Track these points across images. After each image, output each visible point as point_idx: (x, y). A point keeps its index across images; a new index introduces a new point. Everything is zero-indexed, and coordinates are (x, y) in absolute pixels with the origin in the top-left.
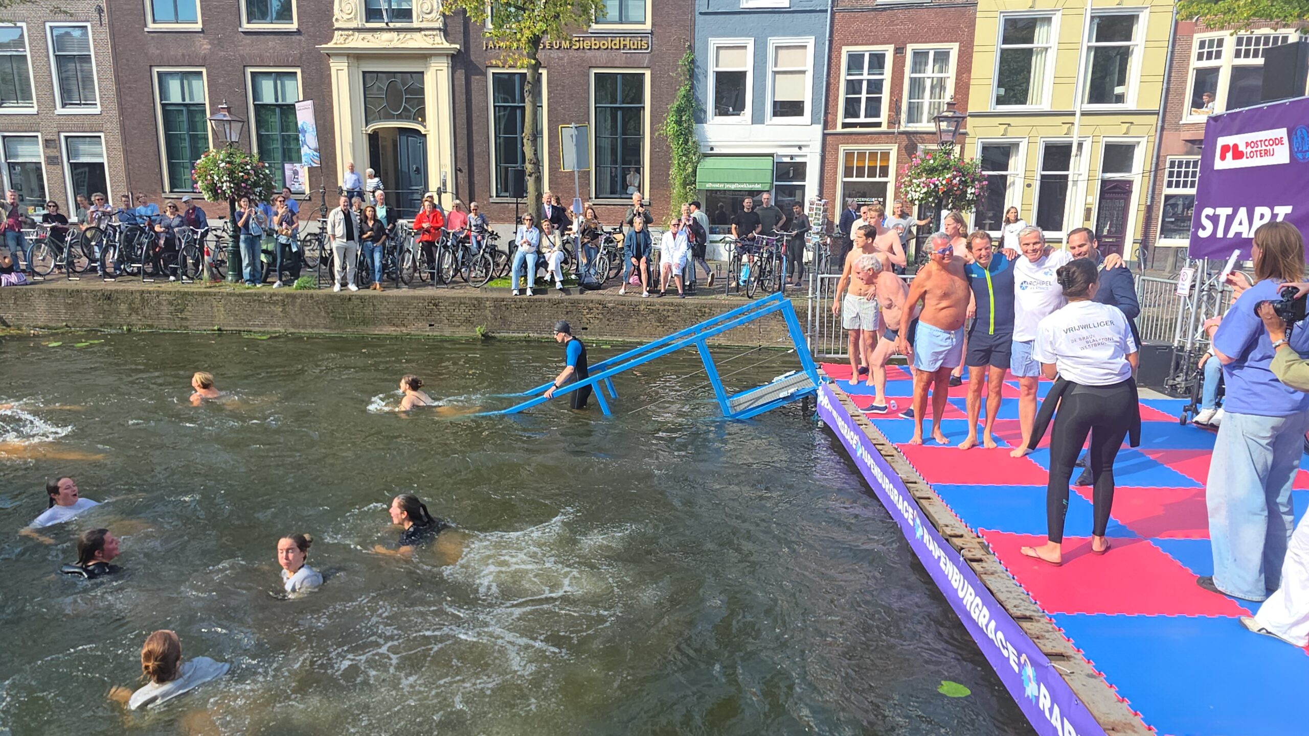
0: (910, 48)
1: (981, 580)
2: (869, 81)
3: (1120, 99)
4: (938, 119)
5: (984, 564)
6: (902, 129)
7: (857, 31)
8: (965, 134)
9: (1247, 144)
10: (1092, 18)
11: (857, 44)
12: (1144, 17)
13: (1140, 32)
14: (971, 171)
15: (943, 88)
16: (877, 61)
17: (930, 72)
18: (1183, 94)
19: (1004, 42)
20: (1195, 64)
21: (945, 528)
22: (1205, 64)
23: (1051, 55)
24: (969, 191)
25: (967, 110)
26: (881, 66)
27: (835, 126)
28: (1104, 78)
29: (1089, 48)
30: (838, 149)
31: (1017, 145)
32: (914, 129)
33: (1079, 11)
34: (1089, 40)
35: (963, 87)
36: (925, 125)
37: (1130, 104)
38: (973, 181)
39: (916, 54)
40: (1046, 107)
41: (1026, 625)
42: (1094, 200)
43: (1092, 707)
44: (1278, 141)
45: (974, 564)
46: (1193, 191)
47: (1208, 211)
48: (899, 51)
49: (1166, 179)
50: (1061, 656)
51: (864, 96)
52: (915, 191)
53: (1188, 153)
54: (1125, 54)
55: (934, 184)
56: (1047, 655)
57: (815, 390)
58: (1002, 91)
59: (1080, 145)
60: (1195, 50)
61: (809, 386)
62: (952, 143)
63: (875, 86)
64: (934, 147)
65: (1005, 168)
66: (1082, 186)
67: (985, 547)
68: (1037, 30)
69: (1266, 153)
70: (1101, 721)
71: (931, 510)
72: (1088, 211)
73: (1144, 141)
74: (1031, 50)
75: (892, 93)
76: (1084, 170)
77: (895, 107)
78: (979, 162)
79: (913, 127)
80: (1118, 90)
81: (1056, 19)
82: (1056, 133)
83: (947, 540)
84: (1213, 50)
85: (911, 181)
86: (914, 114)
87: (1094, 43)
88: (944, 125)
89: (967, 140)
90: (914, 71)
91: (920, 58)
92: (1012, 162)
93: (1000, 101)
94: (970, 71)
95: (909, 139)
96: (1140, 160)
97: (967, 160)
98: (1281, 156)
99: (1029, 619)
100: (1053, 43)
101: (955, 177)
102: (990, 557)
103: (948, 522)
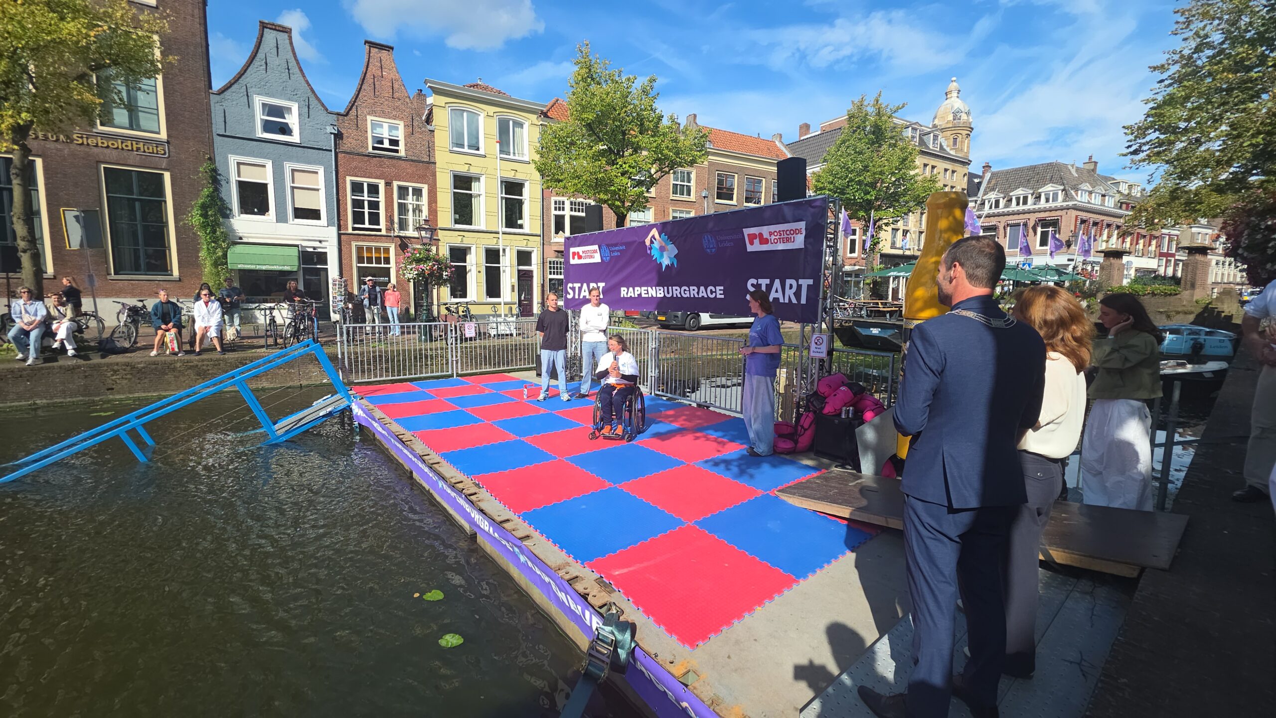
0: (395, 184)
1: (479, 505)
2: (368, 201)
3: (521, 227)
4: (419, 229)
5: (478, 495)
6: (396, 234)
7: (356, 168)
8: (439, 240)
9: (583, 252)
10: (502, 182)
11: (357, 176)
12: (527, 184)
13: (526, 191)
14: (444, 261)
15: (420, 211)
16: (373, 189)
17: (410, 200)
18: (550, 227)
19: (455, 188)
20: (554, 212)
21: (451, 479)
22: (558, 213)
23: (482, 198)
24: (444, 273)
25: (437, 225)
26: (377, 193)
27: (347, 229)
28: (512, 215)
29: (502, 197)
30: (350, 244)
31: (470, 248)
32: (404, 235)
33: (494, 177)
34: (502, 193)
35: (433, 211)
37: (526, 230)
38: (446, 268)
39: (400, 188)
40: (483, 227)
41: (506, 525)
42: (515, 280)
44: (595, 251)
45: (471, 497)
46: (562, 277)
47: (570, 285)
48: (388, 184)
49: (548, 270)
50: (527, 537)
51: (366, 210)
52: (410, 273)
53: (557, 257)
54: (520, 203)
55: (421, 269)
57: (349, 406)
58: (457, 216)
59: (504, 250)
60: (553, 206)
61: (343, 404)
62: (430, 244)
63: (374, 205)
64: (419, 246)
65: (465, 262)
66: (508, 270)
67: (477, 485)
68: (473, 184)
69: (591, 257)
71: (441, 470)
72: (513, 287)
73: (535, 250)
74: (471, 194)
75: (386, 210)
76: (508, 264)
77: (390, 219)
78: (448, 256)
79: (402, 233)
80: (519, 222)
81: (482, 179)
82: (490, 242)
84: (560, 206)
85: (406, 267)
86: (403, 225)
87: (504, 195)
88: (423, 233)
89: (440, 244)
90: (400, 198)
91: (403, 191)
92: (468, 257)
93: (456, 222)
94: (436, 202)
95: (401, 240)
96: (535, 258)
97: (441, 255)
98: (597, 259)
99: (508, 521)
100: (482, 192)
101: (434, 265)
102: (481, 490)
103: (452, 475)
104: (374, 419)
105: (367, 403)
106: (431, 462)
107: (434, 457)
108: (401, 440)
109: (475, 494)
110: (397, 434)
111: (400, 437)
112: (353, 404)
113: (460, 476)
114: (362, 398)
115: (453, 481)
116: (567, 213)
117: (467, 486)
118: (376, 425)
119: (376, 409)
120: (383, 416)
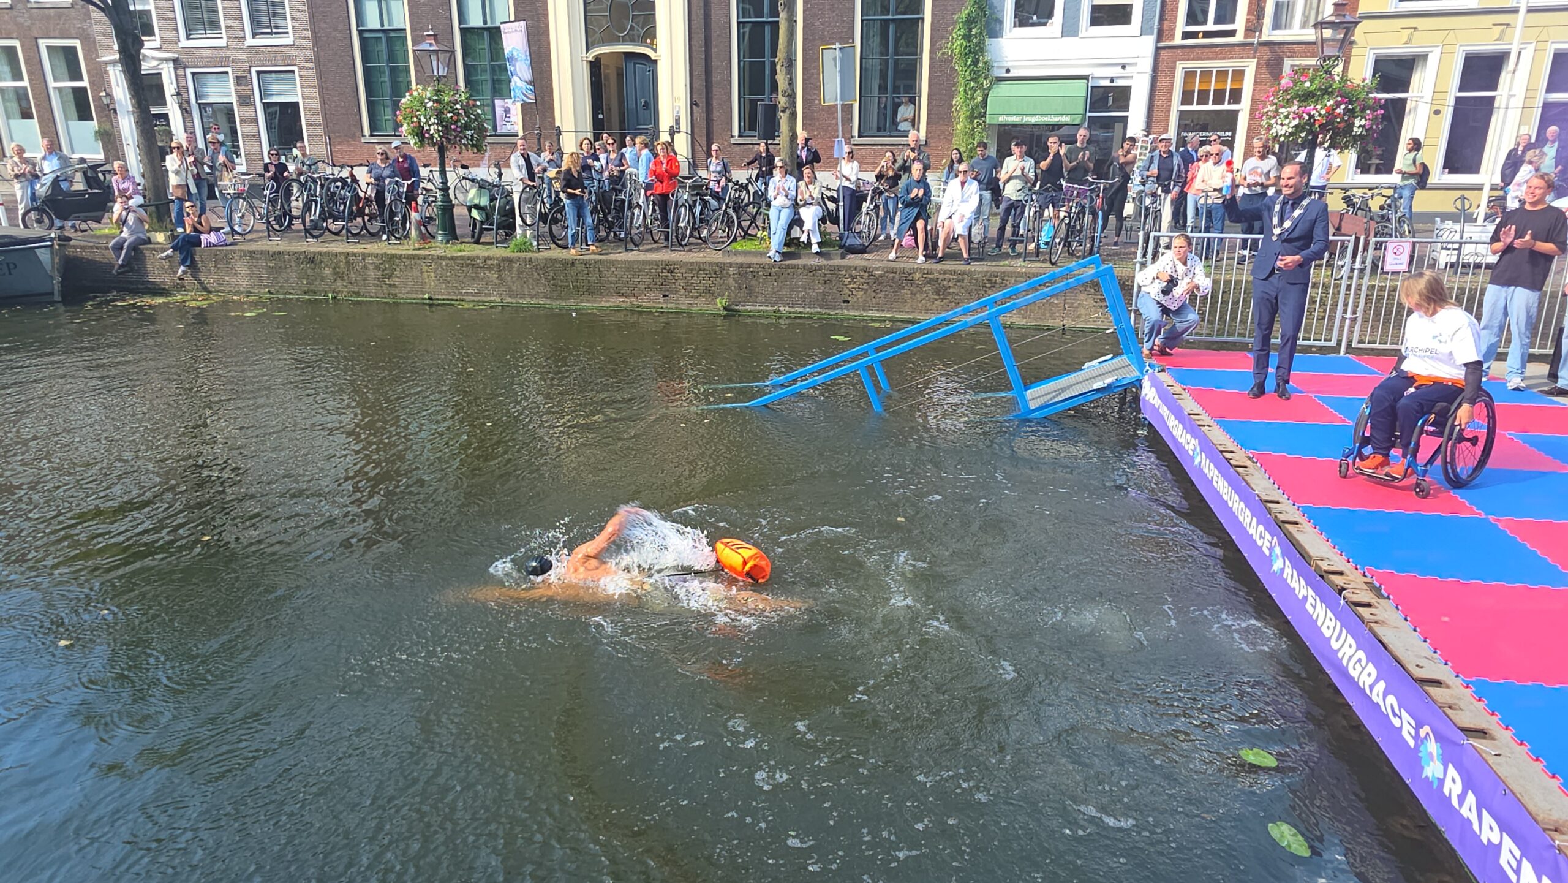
1: (1371, 630)
4: (1319, 25)
5: (1373, 610)
6: (1265, 38)
8: (1354, 44)
14: (1363, 95)
21: (1319, 562)
24: (1357, 122)
25: (1357, 10)
27: (1172, 37)
30: (1174, 68)
31: (1425, 56)
32: (1281, 38)
36: (1297, 33)
38: (1363, 110)
41: (1433, 690)
43: (1525, 800)
45: (1361, 610)
50: (1482, 733)
52: (1282, 125)
55: (1309, 114)
56: (1463, 730)
57: (1139, 381)
59: (1518, 54)
61: (1132, 374)
62: (1333, 57)
65: (1406, 90)
66: (1516, 104)
67: (1377, 592)
70: (1539, 819)
71: (1300, 537)
76: (1521, 89)
77: (1256, 9)
78: (1369, 79)
79: (1279, 36)
82: (1484, 38)
83: (1322, 577)
85: (1277, 111)
86: (1282, 17)
88: (1328, 33)
89: (1355, 53)
92: (1415, 79)
95: (1273, 51)
97: (1353, 79)
99: (1437, 683)
102: (1382, 601)
103: (1324, 555)
105: (1171, 381)
106: (1281, 517)
107: (1287, 510)
108: (1228, 460)
109: (1369, 605)
110: (1221, 448)
111: (1227, 455)
113: (1337, 562)
115: (1324, 566)
117: (1353, 585)
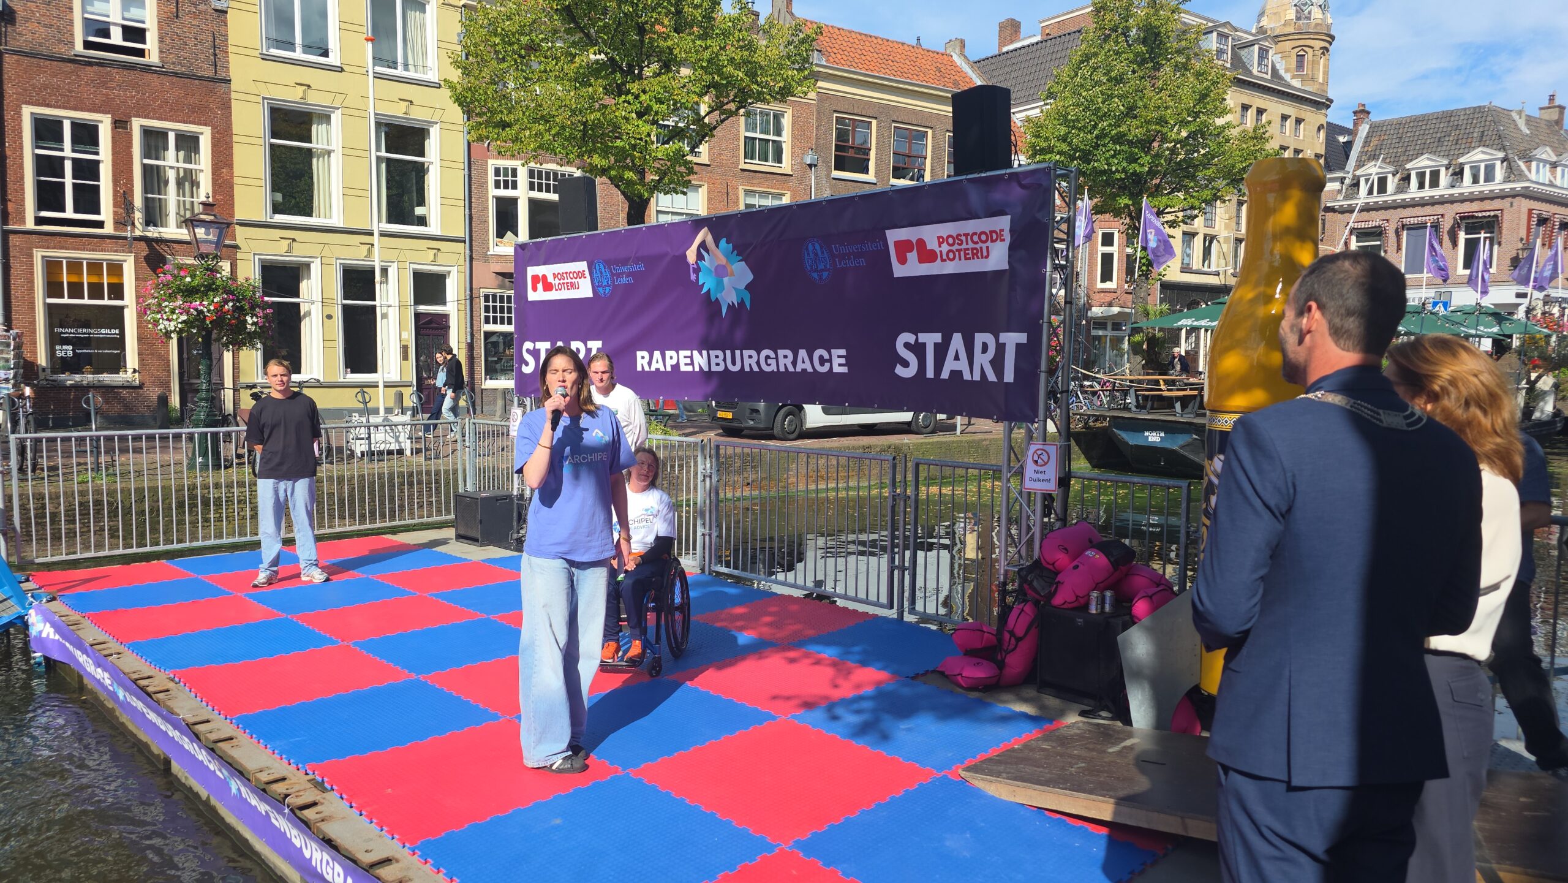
0: (137, 124)
1: (319, 831)
2: (74, 160)
3: (422, 221)
4: (191, 222)
5: (318, 809)
6: (138, 233)
7: (45, 87)
8: (237, 247)
9: (555, 276)
10: (378, 124)
11: (48, 106)
12: (434, 131)
13: (432, 145)
14: (249, 294)
15: (195, 184)
16: (86, 135)
17: (171, 160)
18: (486, 222)
19: (274, 135)
20: (493, 192)
21: (259, 775)
22: (503, 193)
23: (336, 160)
24: (249, 319)
25: (232, 216)
26: (96, 143)
27: (22, 220)
28: (401, 195)
29: (378, 158)
30: (31, 256)
31: (308, 266)
32: (156, 235)
33: (363, 114)
34: (378, 149)
35: (223, 183)
36: (172, 230)
37: (434, 228)
38: (252, 308)
39: (147, 132)
40: (337, 221)
42: (409, 336)
44: (580, 275)
45: (306, 812)
46: (510, 328)
47: (528, 345)
48: (120, 125)
49: (483, 314)
51: (69, 181)
53: (500, 287)
54: (421, 171)
58: (279, 197)
59: (385, 271)
60: (491, 178)
62: (216, 257)
63: (87, 170)
64: (190, 261)
65: (297, 294)
66: (393, 313)
68: (314, 128)
69: (572, 286)
71: (235, 753)
72: (404, 349)
73: (454, 270)
74: (310, 150)
75: (116, 182)
76: (393, 300)
78: (258, 283)
80: (419, 211)
81: (336, 118)
82: (355, 254)
83: (264, 790)
84: (507, 179)
85: (160, 305)
87: (383, 153)
88: (200, 232)
89: (239, 255)
90: (147, 154)
91: (154, 141)
92: (304, 285)
93: (277, 209)
94: (230, 166)
95: (151, 247)
96: (454, 288)
97: (241, 279)
98: (585, 291)
100: (336, 144)
101: (226, 302)
102: (327, 795)
103: (262, 765)
104: (79, 645)
105: (65, 610)
106: (213, 737)
107: (220, 726)
108: (143, 689)
109: (314, 804)
110: (135, 676)
111: (143, 683)
112: (32, 612)
113: (279, 767)
114: (54, 599)
115: (264, 777)
116: (523, 194)
117: (296, 788)
118: (82, 658)
119: (87, 623)
120: (101, 636)
